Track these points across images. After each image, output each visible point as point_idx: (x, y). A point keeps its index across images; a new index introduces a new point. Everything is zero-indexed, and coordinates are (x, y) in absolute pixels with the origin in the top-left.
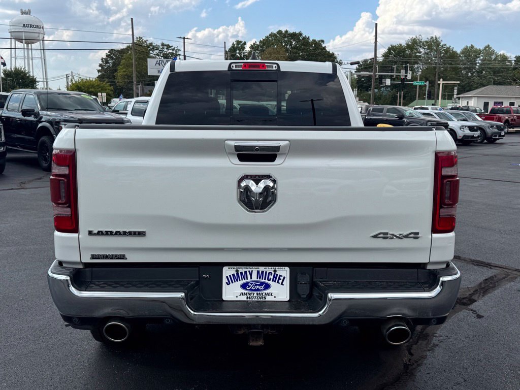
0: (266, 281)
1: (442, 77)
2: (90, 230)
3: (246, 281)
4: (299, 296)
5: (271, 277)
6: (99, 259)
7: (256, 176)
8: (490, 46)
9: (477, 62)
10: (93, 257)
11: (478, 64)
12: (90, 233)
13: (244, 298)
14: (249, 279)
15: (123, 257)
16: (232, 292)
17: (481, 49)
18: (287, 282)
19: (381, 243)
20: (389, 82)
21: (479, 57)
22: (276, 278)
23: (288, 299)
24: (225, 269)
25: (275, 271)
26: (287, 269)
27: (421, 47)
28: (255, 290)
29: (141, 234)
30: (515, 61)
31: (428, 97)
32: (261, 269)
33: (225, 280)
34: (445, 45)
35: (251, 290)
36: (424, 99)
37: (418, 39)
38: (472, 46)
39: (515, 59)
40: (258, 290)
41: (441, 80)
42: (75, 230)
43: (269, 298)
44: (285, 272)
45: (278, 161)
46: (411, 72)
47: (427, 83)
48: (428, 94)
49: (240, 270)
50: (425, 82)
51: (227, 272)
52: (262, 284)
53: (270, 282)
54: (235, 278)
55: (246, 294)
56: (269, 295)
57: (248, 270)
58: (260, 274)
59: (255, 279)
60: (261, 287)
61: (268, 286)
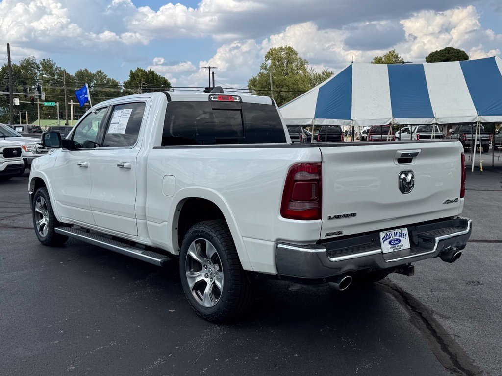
1: (72, 99)
2: (329, 216)
3: (390, 239)
4: (414, 244)
5: (400, 235)
6: (329, 235)
7: (406, 171)
8: (102, 72)
9: (91, 85)
10: (327, 235)
11: (92, 88)
12: (330, 218)
13: (391, 250)
14: (392, 238)
15: (340, 233)
16: (386, 247)
17: (95, 73)
18: (407, 237)
20: (18, 102)
21: (93, 82)
23: (410, 247)
24: (381, 233)
25: (402, 231)
26: (406, 229)
27: (35, 68)
29: (354, 215)
30: (123, 86)
31: (60, 117)
32: (396, 230)
33: (382, 241)
34: (60, 68)
35: (393, 244)
36: (57, 119)
37: (32, 61)
38: (86, 70)
39: (124, 84)
40: (396, 244)
41: (71, 101)
42: (319, 217)
43: (402, 248)
44: (405, 231)
45: (413, 162)
46: (44, 93)
47: (58, 104)
48: (60, 115)
49: (387, 233)
50: (56, 103)
51: (382, 235)
52: (397, 239)
53: (400, 238)
54: (385, 238)
55: (392, 247)
56: (402, 246)
57: (390, 232)
58: (396, 234)
59: (394, 237)
60: (397, 242)
61: (400, 241)
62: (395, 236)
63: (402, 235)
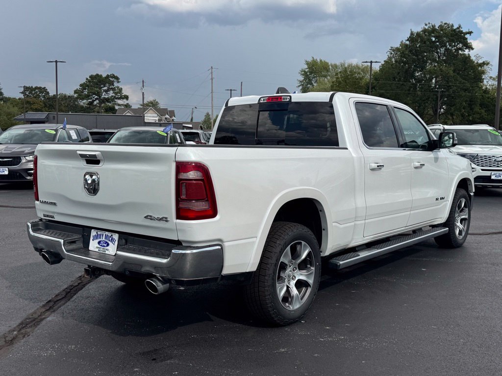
0: (108, 241)
3: (100, 240)
5: (110, 239)
10: (44, 216)
12: (40, 201)
13: (97, 250)
14: (102, 239)
15: (53, 217)
16: (93, 245)
18: (116, 243)
19: (148, 223)
22: (113, 240)
23: (114, 254)
24: (93, 230)
25: (112, 236)
26: (117, 235)
28: (103, 246)
29: (55, 204)
32: (107, 233)
33: (91, 238)
35: (101, 246)
40: (104, 246)
43: (107, 252)
44: (116, 237)
45: (101, 164)
49: (99, 233)
51: (93, 233)
52: (106, 242)
53: (109, 242)
54: (96, 237)
55: (98, 248)
56: (107, 250)
57: (102, 233)
58: (106, 236)
59: (104, 239)
60: (105, 245)
61: (108, 245)
62: (106, 238)
63: (112, 239)
